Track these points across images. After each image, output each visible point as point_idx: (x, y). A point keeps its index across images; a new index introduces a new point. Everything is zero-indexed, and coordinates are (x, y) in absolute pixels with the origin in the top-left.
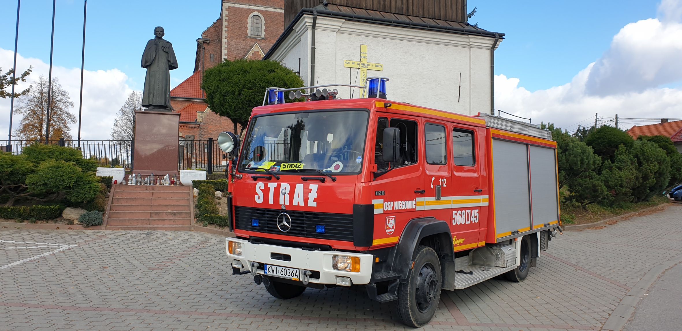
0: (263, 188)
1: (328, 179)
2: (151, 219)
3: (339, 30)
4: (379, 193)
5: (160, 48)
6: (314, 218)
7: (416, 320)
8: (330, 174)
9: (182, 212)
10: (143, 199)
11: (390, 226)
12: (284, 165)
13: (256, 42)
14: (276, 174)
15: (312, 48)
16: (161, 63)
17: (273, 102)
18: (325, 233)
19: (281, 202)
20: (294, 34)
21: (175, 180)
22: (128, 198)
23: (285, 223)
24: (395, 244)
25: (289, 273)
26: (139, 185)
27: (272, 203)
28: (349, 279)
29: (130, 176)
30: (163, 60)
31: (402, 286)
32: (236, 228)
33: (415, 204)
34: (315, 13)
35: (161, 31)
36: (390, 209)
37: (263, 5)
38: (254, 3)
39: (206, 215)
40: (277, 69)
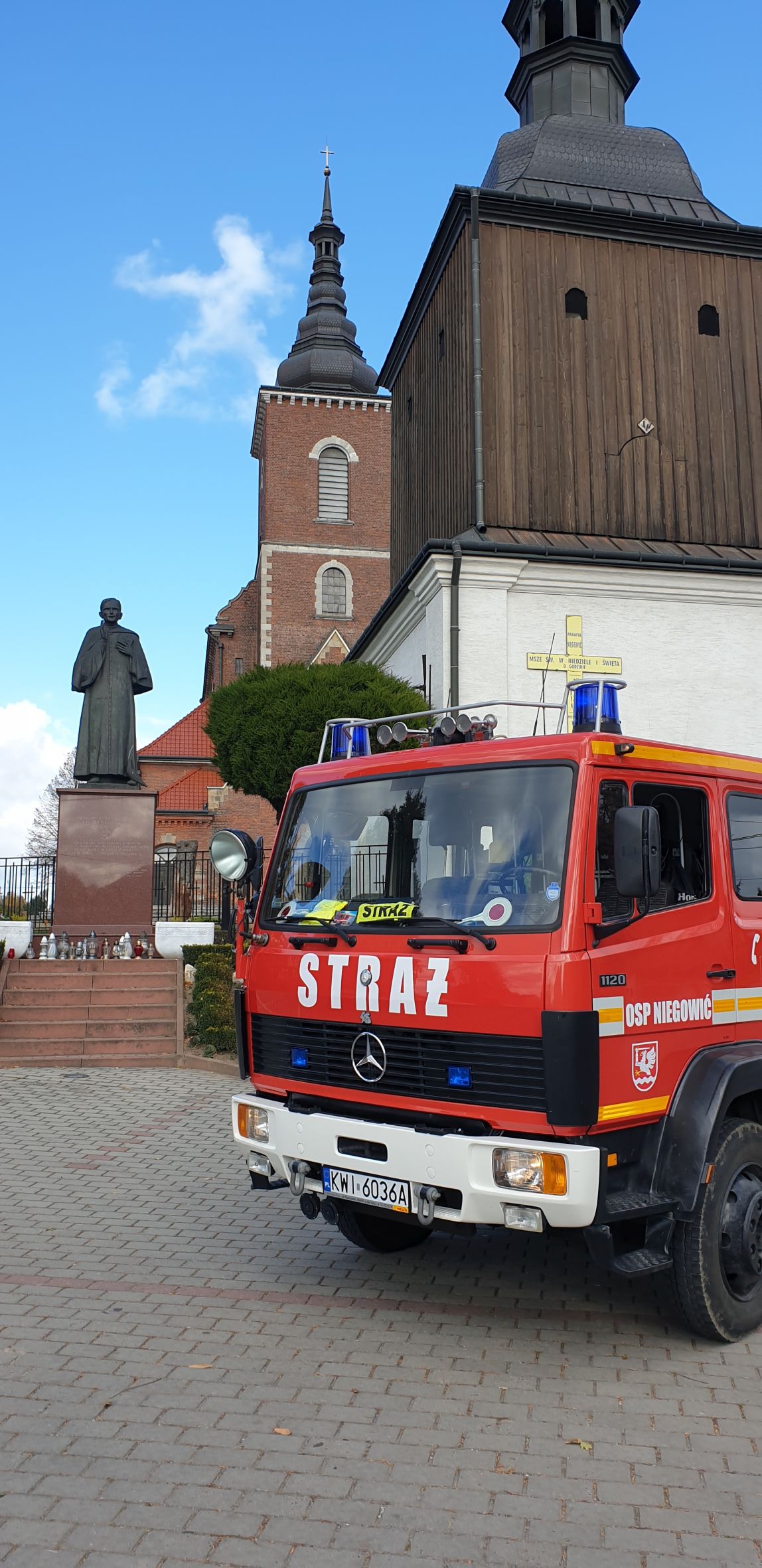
0: (315, 967)
1: (475, 943)
2: (86, 1040)
3: (514, 584)
4: (610, 980)
5: (113, 646)
6: (444, 1046)
7: (725, 1323)
8: (479, 931)
9: (157, 1023)
10: (71, 992)
11: (645, 1068)
12: (366, 909)
13: (335, 628)
14: (346, 931)
15: (452, 630)
16: (116, 679)
17: (343, 754)
18: (473, 1087)
19: (360, 1006)
20: (410, 600)
21: (144, 946)
22: (38, 990)
23: (371, 1059)
24: (660, 1116)
25: (385, 1191)
26: (63, 958)
27: (339, 1007)
28: (538, 1214)
29: (44, 939)
30: (120, 674)
31: (683, 1229)
32: (255, 1071)
33: (709, 1009)
34: (458, 550)
35: (115, 609)
36: (642, 1021)
37: (348, 544)
38: (329, 541)
39: (211, 1028)
40: (372, 681)
